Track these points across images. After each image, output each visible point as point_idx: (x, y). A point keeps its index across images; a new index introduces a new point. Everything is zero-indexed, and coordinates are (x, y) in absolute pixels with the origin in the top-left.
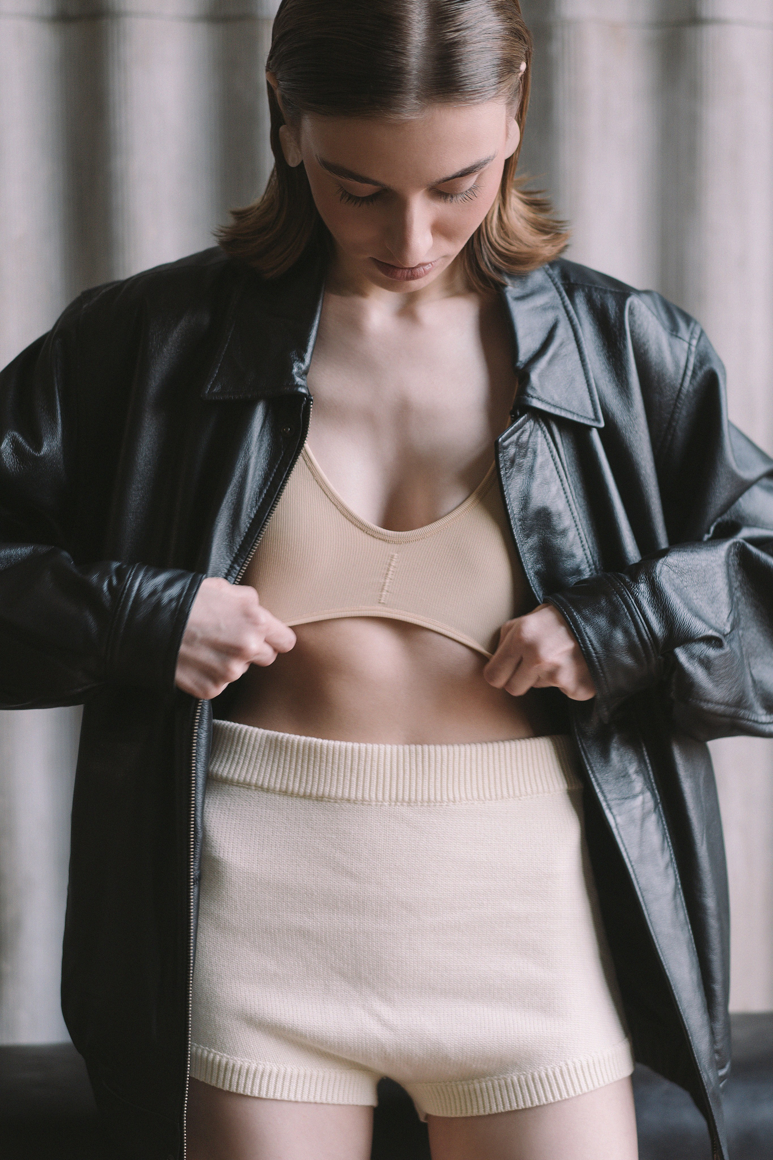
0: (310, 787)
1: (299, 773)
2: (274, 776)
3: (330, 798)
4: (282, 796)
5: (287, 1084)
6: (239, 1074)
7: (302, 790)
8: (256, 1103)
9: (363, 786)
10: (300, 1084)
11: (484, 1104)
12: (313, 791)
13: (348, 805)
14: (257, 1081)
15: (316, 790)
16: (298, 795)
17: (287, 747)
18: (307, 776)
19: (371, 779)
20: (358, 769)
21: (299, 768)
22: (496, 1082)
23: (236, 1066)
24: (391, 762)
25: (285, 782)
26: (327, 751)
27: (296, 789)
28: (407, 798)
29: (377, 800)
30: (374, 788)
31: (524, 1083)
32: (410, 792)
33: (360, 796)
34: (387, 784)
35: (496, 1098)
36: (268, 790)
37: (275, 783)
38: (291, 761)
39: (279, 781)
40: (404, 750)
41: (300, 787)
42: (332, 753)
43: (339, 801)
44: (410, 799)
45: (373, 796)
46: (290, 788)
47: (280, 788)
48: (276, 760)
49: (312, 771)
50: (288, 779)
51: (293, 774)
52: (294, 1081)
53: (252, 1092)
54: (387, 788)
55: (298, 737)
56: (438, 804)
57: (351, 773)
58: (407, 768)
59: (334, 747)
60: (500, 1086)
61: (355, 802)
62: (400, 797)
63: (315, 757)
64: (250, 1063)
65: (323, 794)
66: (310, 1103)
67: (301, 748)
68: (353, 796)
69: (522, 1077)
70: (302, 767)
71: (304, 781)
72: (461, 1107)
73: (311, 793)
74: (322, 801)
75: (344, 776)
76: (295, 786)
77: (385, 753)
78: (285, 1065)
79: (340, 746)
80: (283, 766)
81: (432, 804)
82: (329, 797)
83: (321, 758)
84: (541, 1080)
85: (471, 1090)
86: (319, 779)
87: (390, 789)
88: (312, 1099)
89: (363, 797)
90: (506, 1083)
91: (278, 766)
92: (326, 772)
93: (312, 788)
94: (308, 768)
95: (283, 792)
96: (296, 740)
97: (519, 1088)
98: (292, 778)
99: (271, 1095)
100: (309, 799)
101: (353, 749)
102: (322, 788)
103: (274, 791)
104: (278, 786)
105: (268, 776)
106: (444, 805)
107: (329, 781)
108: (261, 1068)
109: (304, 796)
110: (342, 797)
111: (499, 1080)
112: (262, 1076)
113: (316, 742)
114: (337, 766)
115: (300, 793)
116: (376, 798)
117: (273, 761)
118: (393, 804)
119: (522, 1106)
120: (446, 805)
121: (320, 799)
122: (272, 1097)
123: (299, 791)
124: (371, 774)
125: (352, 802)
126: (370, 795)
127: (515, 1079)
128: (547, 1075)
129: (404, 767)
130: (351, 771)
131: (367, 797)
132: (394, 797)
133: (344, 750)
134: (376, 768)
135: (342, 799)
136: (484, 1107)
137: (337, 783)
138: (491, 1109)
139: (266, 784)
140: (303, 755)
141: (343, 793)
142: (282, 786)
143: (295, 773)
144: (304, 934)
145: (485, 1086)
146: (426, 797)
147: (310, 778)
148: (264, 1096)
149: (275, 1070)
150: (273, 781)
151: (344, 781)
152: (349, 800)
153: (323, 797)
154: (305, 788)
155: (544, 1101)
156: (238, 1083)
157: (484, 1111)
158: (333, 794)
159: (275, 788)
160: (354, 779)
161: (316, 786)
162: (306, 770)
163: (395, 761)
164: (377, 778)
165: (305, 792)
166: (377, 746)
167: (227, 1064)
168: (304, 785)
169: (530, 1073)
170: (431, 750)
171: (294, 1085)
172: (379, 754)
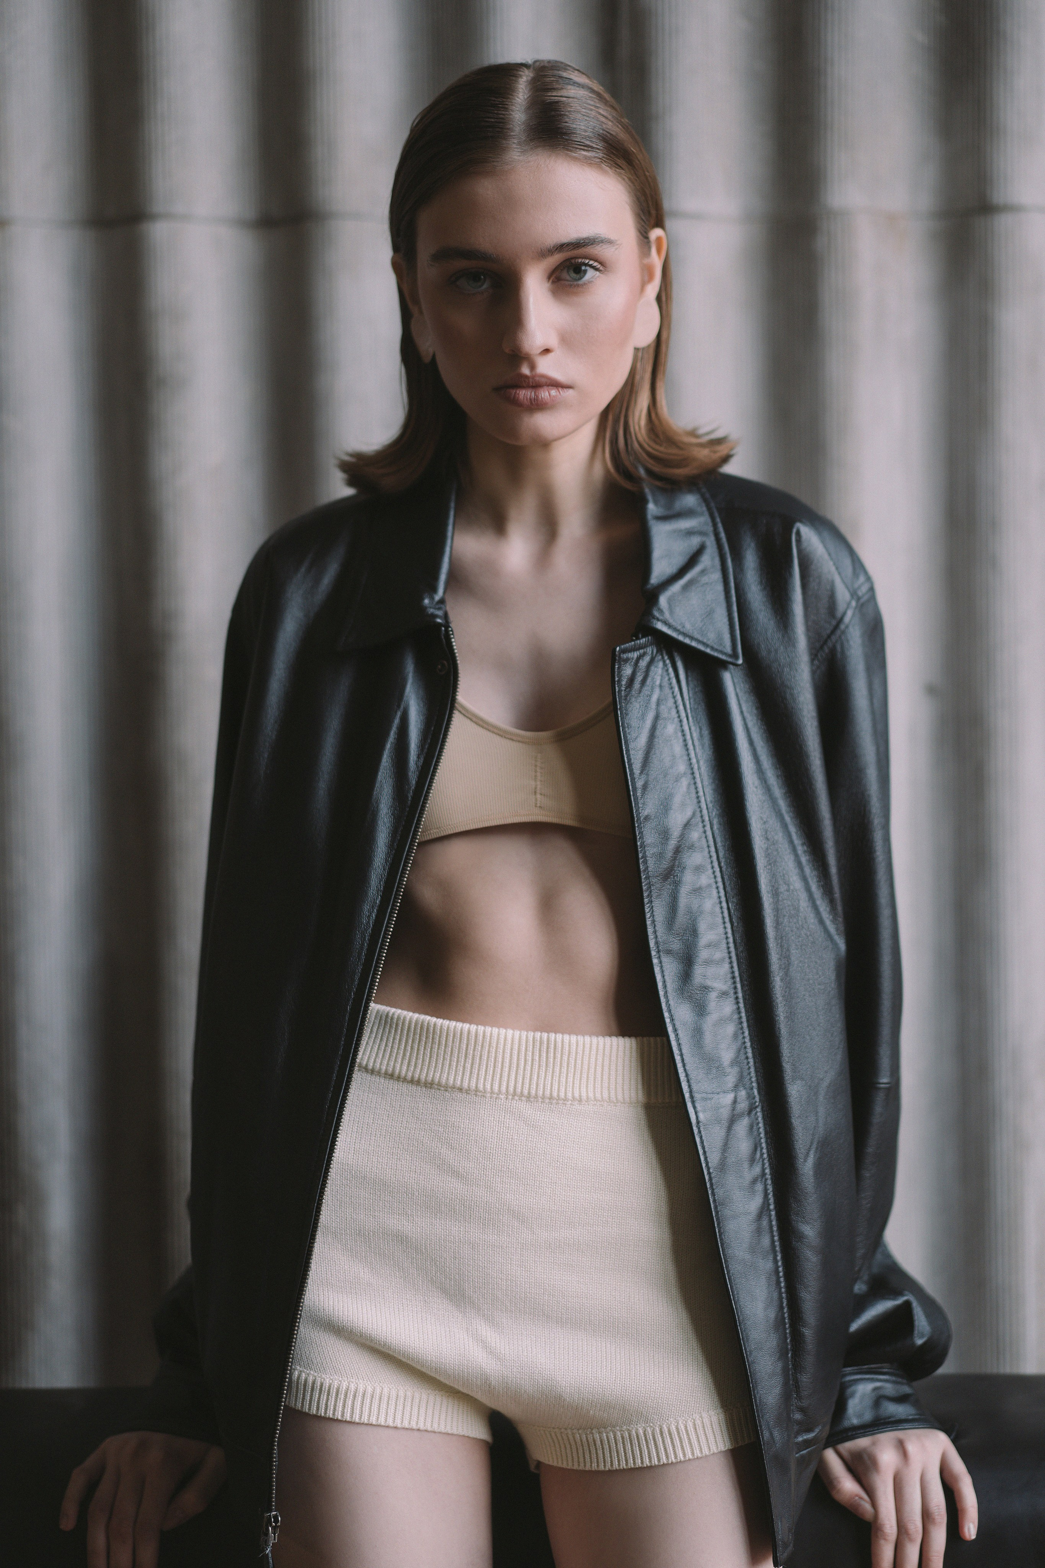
0: (419, 1071)
1: (408, 1054)
2: (380, 1056)
3: (440, 1086)
4: (388, 1079)
5: (384, 1406)
6: (328, 1395)
7: (410, 1074)
8: (348, 1429)
9: (478, 1074)
10: (400, 1407)
11: (604, 1458)
12: (421, 1076)
13: (459, 1095)
14: (349, 1403)
15: (425, 1075)
16: (405, 1080)
17: (397, 1025)
18: (417, 1059)
19: (487, 1067)
20: (474, 1055)
21: (409, 1048)
22: (619, 1434)
23: (324, 1385)
24: (512, 1049)
25: (392, 1064)
26: (441, 1032)
27: (404, 1072)
28: (526, 1092)
29: (492, 1092)
30: (489, 1078)
31: (651, 1437)
32: (530, 1085)
33: (473, 1085)
34: (505, 1074)
35: (617, 1452)
36: (372, 1072)
37: (381, 1064)
38: (400, 1040)
39: (385, 1062)
40: (527, 1037)
41: (407, 1070)
42: (445, 1034)
43: (450, 1090)
44: (529, 1093)
45: (488, 1087)
46: (397, 1072)
47: (386, 1070)
48: (385, 1039)
49: (422, 1053)
50: (396, 1060)
51: (401, 1055)
52: (392, 1403)
53: (343, 1415)
54: (505, 1078)
55: (411, 1014)
56: (561, 1102)
57: (466, 1059)
58: (529, 1058)
59: (448, 1028)
60: (623, 1438)
61: (468, 1091)
62: (519, 1090)
63: (427, 1038)
64: (340, 1381)
65: (432, 1081)
66: (412, 1429)
67: (413, 1024)
68: (465, 1085)
69: (648, 1429)
70: (412, 1048)
71: (413, 1064)
72: (578, 1458)
73: (419, 1079)
74: (431, 1088)
75: (458, 1062)
76: (401, 1068)
77: (505, 1038)
78: (381, 1384)
79: (455, 1027)
80: (391, 1045)
81: (554, 1101)
82: (439, 1084)
83: (433, 1039)
84: (670, 1434)
85: (591, 1440)
86: (429, 1062)
87: (508, 1080)
88: (414, 1425)
89: (476, 1087)
90: (630, 1436)
91: (386, 1045)
92: (437, 1056)
93: (421, 1072)
94: (418, 1050)
95: (389, 1075)
96: (408, 1017)
97: (644, 1442)
98: (400, 1060)
99: (365, 1419)
100: (417, 1085)
101: (469, 1032)
102: (432, 1073)
103: (379, 1073)
104: (384, 1068)
105: (374, 1055)
106: (568, 1103)
107: (440, 1066)
108: (352, 1387)
109: (412, 1081)
110: (454, 1085)
111: (622, 1432)
112: (355, 1396)
113: (429, 1020)
114: (450, 1049)
115: (407, 1078)
116: (492, 1089)
117: (381, 1040)
118: (510, 1097)
119: (647, 1462)
120: (571, 1104)
121: (429, 1085)
122: (366, 1422)
123: (406, 1076)
124: (487, 1062)
125: (464, 1091)
126: (484, 1085)
127: (641, 1431)
128: (677, 1429)
129: (525, 1056)
130: (466, 1056)
131: (481, 1087)
132: (511, 1089)
133: (459, 1032)
134: (493, 1055)
135: (453, 1087)
136: (604, 1462)
137: (449, 1068)
138: (612, 1465)
139: (371, 1065)
140: (414, 1035)
141: (454, 1080)
142: (388, 1068)
143: (404, 1055)
144: (402, 1239)
145: (605, 1437)
146: (548, 1093)
147: (420, 1061)
148: (357, 1420)
149: (370, 1390)
150: (379, 1061)
151: (457, 1067)
152: (461, 1089)
153: (432, 1083)
154: (413, 1072)
155: (672, 1458)
156: (326, 1405)
157: (605, 1466)
158: (444, 1081)
159: (380, 1069)
160: (468, 1066)
161: (426, 1070)
162: (416, 1051)
163: (517, 1048)
164: (495, 1067)
165: (413, 1077)
166: (497, 1030)
167: (314, 1383)
168: (412, 1069)
169: (658, 1426)
170: (557, 1040)
171: (392, 1407)
172: (498, 1039)
